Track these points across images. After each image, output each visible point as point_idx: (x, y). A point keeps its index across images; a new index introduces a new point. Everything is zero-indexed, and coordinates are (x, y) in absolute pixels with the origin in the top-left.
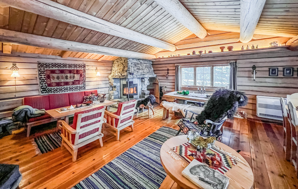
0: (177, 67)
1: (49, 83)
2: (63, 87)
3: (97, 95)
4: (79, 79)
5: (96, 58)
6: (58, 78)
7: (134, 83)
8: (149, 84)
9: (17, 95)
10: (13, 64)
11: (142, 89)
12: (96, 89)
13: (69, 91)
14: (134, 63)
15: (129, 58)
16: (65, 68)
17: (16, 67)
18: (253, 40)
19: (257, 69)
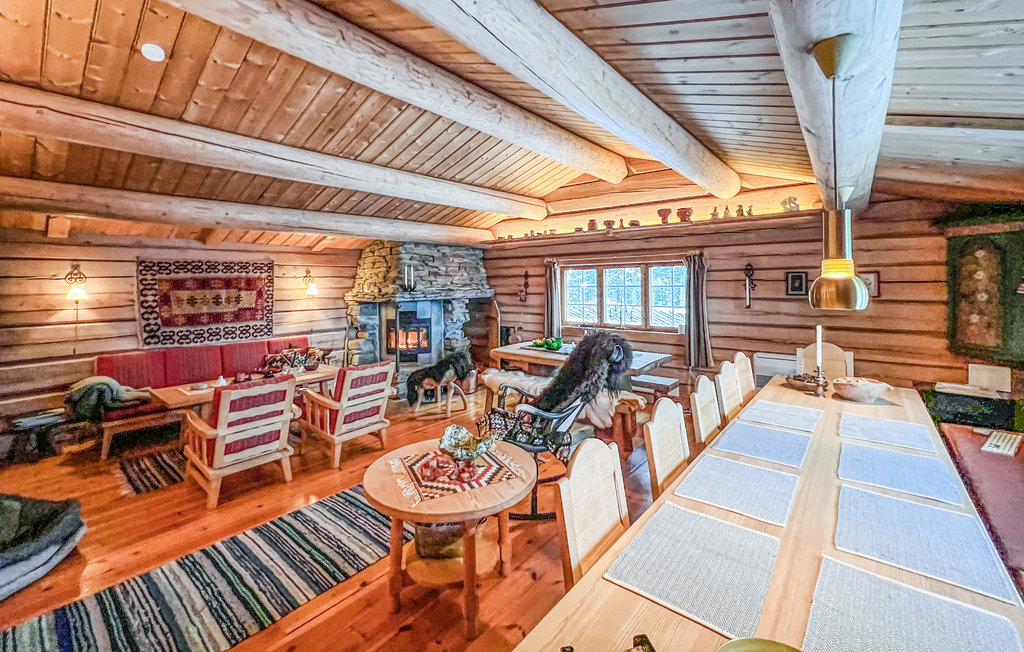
0: (549, 267)
1: (165, 315)
2: (206, 328)
3: (305, 352)
4: (254, 306)
5: (307, 243)
6: (192, 301)
7: (419, 317)
8: (469, 319)
9: (81, 348)
10: (73, 266)
11: (445, 334)
12: (307, 333)
13: (222, 340)
14: (421, 256)
15: (405, 243)
16: (212, 275)
17: (81, 273)
18: (743, 191)
19: (757, 275)
